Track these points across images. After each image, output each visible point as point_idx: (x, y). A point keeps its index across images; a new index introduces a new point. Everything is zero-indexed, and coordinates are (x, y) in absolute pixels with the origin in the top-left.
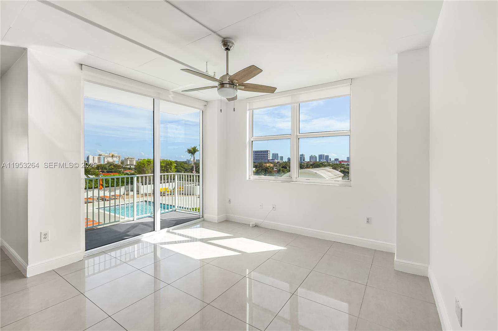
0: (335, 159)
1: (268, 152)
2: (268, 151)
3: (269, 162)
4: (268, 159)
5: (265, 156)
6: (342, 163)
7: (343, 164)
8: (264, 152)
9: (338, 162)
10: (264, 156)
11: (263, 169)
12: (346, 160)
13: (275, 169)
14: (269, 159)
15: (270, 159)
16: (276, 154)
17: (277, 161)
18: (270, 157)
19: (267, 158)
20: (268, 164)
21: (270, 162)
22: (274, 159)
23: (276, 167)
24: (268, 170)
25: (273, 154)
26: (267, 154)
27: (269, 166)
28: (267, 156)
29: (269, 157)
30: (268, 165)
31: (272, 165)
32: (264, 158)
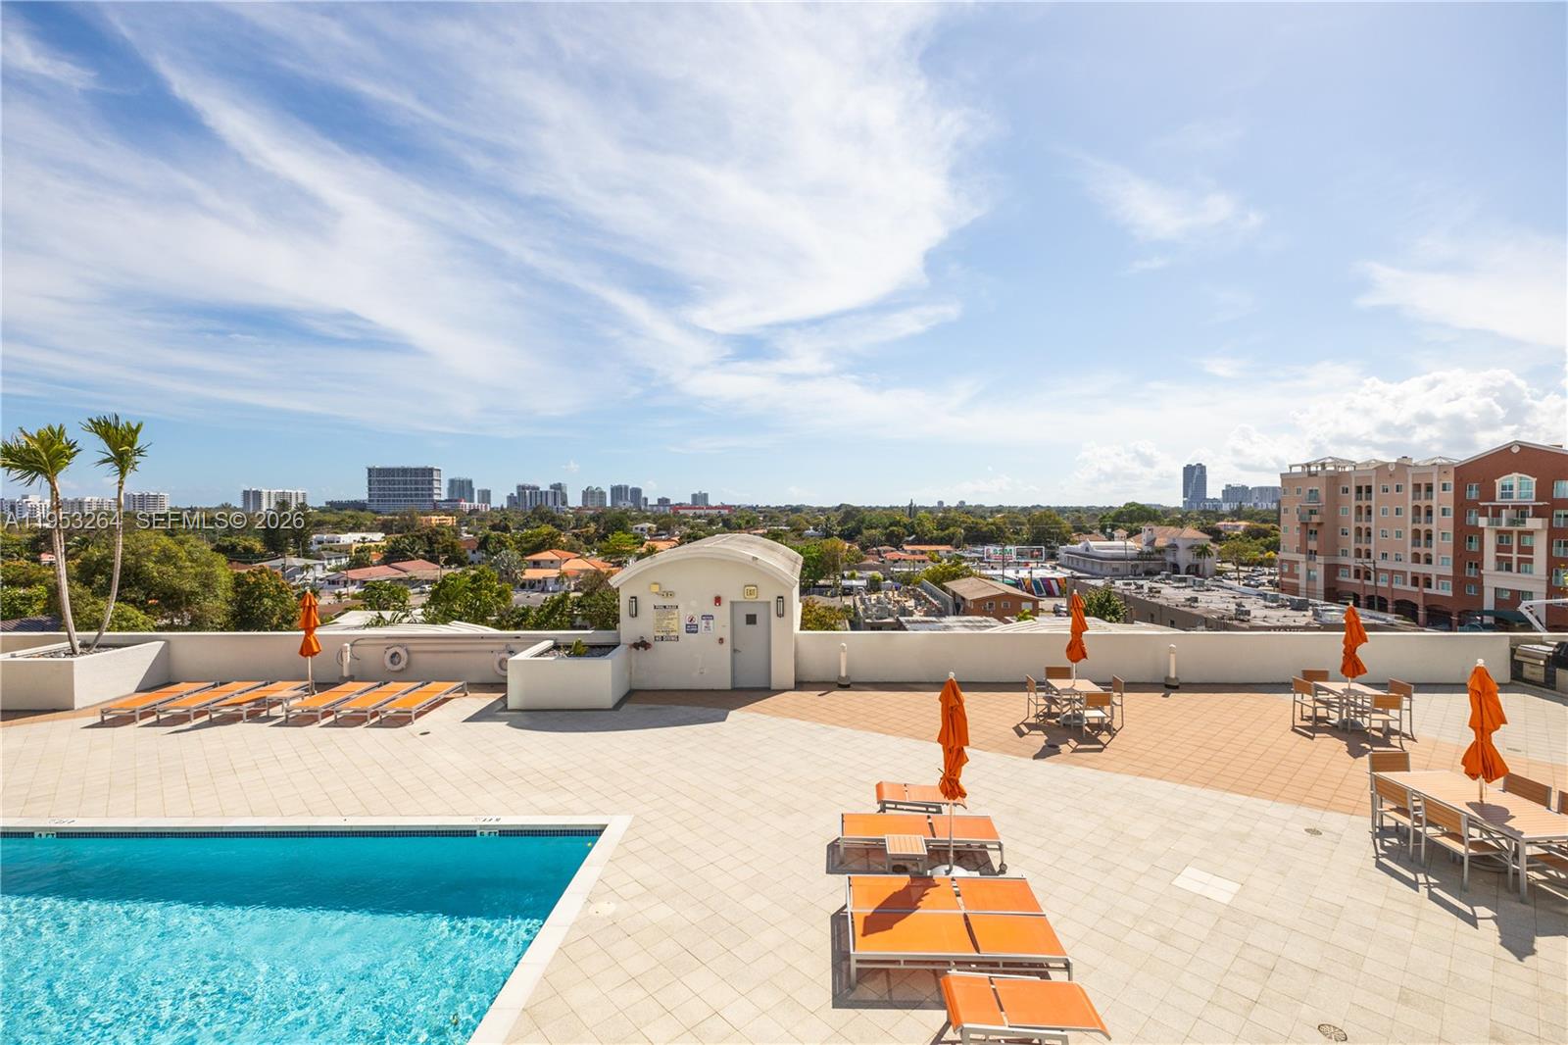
0: (659, 500)
1: (435, 473)
2: (431, 470)
3: (436, 508)
4: (433, 501)
5: (423, 489)
6: (681, 512)
7: (686, 516)
8: (416, 472)
9: (668, 508)
10: (417, 489)
11: (419, 537)
12: (689, 501)
13: (465, 535)
14: (436, 498)
15: (442, 499)
16: (463, 482)
17: (468, 504)
18: (442, 493)
19: (431, 495)
20: (436, 517)
21: (444, 510)
22: (456, 501)
23: (466, 525)
24: (439, 537)
25: (452, 482)
26: (431, 482)
27: (440, 525)
28: (431, 489)
29: (436, 491)
30: (435, 519)
31: (450, 521)
32: (416, 495)
